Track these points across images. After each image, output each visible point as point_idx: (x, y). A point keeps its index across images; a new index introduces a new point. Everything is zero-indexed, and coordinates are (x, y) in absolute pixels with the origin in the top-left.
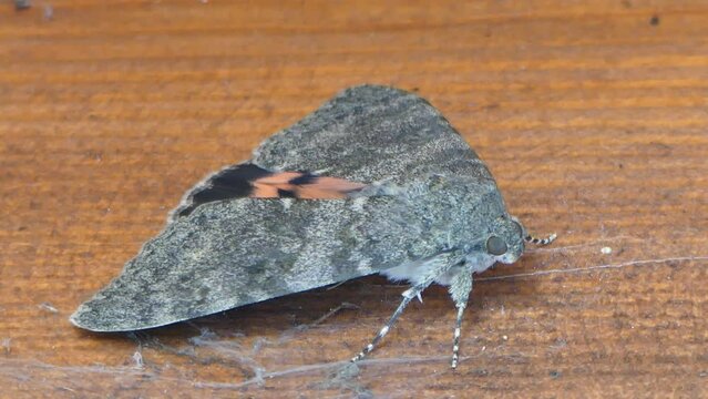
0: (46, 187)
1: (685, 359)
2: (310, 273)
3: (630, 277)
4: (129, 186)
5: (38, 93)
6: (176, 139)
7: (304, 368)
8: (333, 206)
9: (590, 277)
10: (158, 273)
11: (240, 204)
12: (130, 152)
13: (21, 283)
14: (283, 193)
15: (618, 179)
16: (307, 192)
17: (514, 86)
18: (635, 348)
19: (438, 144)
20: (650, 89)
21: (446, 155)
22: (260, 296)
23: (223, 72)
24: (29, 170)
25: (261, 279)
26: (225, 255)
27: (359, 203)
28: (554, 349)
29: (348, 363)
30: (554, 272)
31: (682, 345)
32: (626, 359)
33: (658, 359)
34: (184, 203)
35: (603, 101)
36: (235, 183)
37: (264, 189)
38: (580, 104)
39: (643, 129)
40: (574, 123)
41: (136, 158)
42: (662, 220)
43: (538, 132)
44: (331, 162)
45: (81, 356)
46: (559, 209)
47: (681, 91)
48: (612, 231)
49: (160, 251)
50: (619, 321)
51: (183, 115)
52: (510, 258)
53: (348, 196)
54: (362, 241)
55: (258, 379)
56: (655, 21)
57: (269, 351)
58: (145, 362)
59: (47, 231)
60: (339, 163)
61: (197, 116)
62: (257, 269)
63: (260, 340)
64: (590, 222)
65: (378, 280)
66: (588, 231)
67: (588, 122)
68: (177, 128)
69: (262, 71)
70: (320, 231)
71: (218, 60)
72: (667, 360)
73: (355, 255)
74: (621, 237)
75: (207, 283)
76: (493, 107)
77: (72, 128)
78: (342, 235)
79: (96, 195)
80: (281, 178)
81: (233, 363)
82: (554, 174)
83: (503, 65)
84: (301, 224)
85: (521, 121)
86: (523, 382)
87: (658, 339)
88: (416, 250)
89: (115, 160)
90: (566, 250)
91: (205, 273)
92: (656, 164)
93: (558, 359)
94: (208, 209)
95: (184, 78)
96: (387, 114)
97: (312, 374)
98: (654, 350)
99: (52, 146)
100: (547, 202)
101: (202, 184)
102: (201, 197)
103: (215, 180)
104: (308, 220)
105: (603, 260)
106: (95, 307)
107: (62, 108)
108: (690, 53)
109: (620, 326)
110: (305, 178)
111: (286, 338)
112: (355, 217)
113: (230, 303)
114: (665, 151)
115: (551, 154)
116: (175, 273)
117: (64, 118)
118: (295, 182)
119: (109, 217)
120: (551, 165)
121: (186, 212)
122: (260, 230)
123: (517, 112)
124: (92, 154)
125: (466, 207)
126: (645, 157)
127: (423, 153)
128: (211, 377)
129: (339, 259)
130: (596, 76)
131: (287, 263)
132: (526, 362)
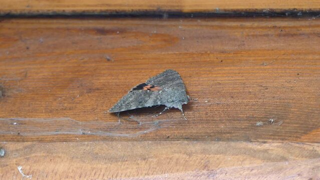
0: (108, 91)
1: (217, 120)
2: (149, 103)
3: (209, 106)
4: (123, 91)
5: (109, 75)
6: (133, 82)
7: (149, 122)
8: (156, 92)
9: (203, 106)
10: (124, 102)
11: (141, 91)
12: (124, 85)
13: (101, 108)
14: (148, 89)
15: (211, 89)
16: (152, 89)
17: (195, 73)
18: (209, 118)
19: (178, 82)
20: (219, 73)
21: (178, 84)
22: (140, 107)
23: (143, 71)
24: (105, 88)
25: (141, 104)
26: (136, 99)
27: (160, 92)
28: (194, 118)
29: (157, 121)
30: (196, 105)
31: (217, 118)
32: (207, 120)
33: (212, 120)
34: (131, 90)
35: (210, 75)
36: (140, 87)
37: (145, 88)
38: (206, 76)
39: (216, 80)
40: (204, 79)
41: (125, 86)
42: (217, 96)
43: (198, 81)
44: (158, 84)
45: (110, 121)
46: (199, 94)
47: (224, 73)
48: (208, 98)
49: (125, 98)
50: (207, 114)
51: (135, 78)
52: (186, 103)
53: (159, 90)
54: (159, 98)
55: (140, 124)
56: (222, 61)
57: (143, 119)
58: (121, 122)
59: (107, 99)
60: (159, 84)
61: (137, 79)
62: (140, 102)
63: (141, 117)
64: (204, 96)
65: (161, 105)
66: (203, 98)
67: (206, 79)
68: (133, 81)
69: (150, 71)
70: (153, 96)
71: (142, 69)
72: (214, 120)
73: (158, 101)
74: (210, 99)
75: (132, 104)
76: (190, 76)
77: (115, 81)
78: (156, 97)
79: (117, 92)
80: (149, 87)
81: (137, 122)
82: (199, 88)
83: (193, 69)
84: (150, 95)
85: (195, 79)
86: (188, 124)
87: (213, 117)
88: (168, 101)
89: (122, 86)
90: (199, 101)
91: (132, 102)
92: (218, 86)
93: (194, 120)
94: (135, 91)
95: (136, 72)
96: (171, 75)
97: (150, 123)
98: (212, 118)
99: (110, 84)
100: (197, 93)
101: (135, 87)
102: (134, 89)
103: (137, 86)
104: (151, 94)
105: (205, 103)
106: (112, 109)
107: (113, 77)
108: (227, 67)
109: (207, 115)
110: (153, 87)
111: (147, 117)
112: (159, 94)
113: (135, 108)
114: (220, 84)
115: (199, 85)
116: (127, 102)
117: (113, 79)
118: (151, 87)
119: (119, 96)
120: (199, 87)
121: (131, 92)
122: (143, 95)
123: (194, 77)
124: (117, 85)
125: (178, 93)
126: (216, 85)
127: (174, 83)
128: (132, 124)
129: (155, 101)
130: (209, 71)
131: (146, 101)
132: (189, 121)
